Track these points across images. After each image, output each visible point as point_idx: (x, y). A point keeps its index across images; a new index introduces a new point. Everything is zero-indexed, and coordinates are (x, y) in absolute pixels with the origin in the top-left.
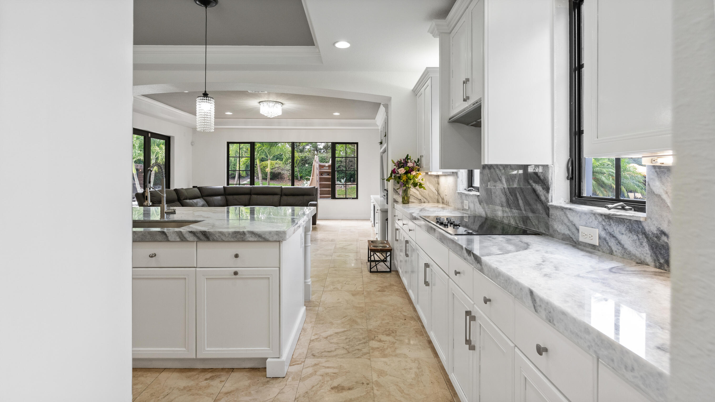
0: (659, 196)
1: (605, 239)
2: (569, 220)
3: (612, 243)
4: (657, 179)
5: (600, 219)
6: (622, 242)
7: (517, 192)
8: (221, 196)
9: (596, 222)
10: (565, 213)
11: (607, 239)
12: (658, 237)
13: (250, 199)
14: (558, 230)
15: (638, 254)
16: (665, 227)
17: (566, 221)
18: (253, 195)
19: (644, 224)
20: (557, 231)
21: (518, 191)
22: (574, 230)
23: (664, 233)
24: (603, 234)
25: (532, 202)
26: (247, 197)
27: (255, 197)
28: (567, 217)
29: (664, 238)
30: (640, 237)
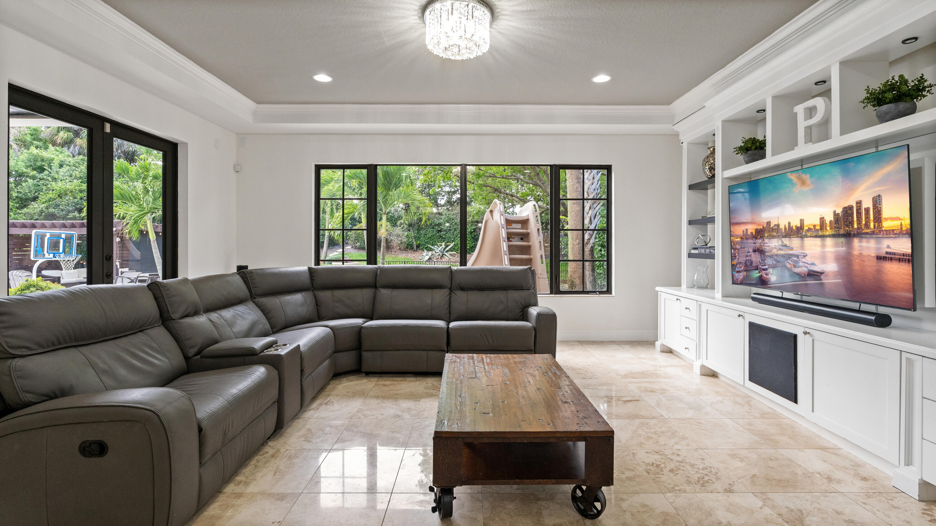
8: (303, 294)
13: (375, 298)
18: (381, 289)
26: (367, 293)
27: (384, 292)
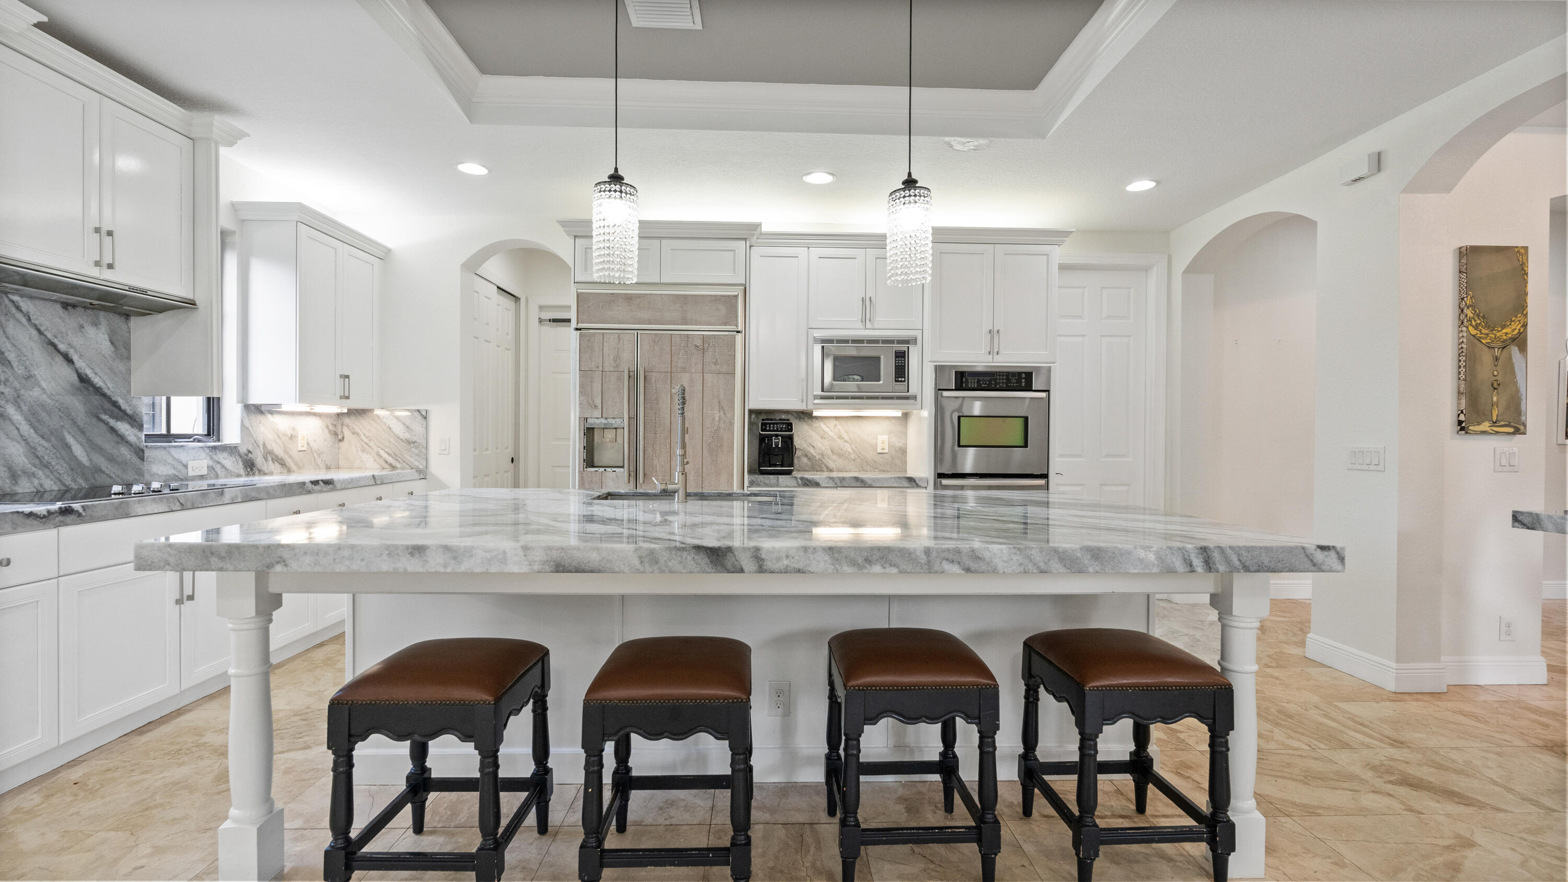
0: (247, 428)
1: (212, 467)
2: (174, 458)
3: (218, 468)
4: (246, 417)
5: (208, 451)
6: (226, 465)
7: (66, 434)
9: (204, 454)
10: (169, 452)
11: (214, 466)
12: (247, 455)
14: (160, 474)
15: (236, 471)
16: (251, 448)
17: (170, 460)
19: (239, 448)
20: (158, 474)
21: (69, 433)
22: (180, 467)
23: (250, 452)
24: (211, 463)
25: (108, 447)
28: (172, 456)
29: (250, 455)
30: (237, 457)
